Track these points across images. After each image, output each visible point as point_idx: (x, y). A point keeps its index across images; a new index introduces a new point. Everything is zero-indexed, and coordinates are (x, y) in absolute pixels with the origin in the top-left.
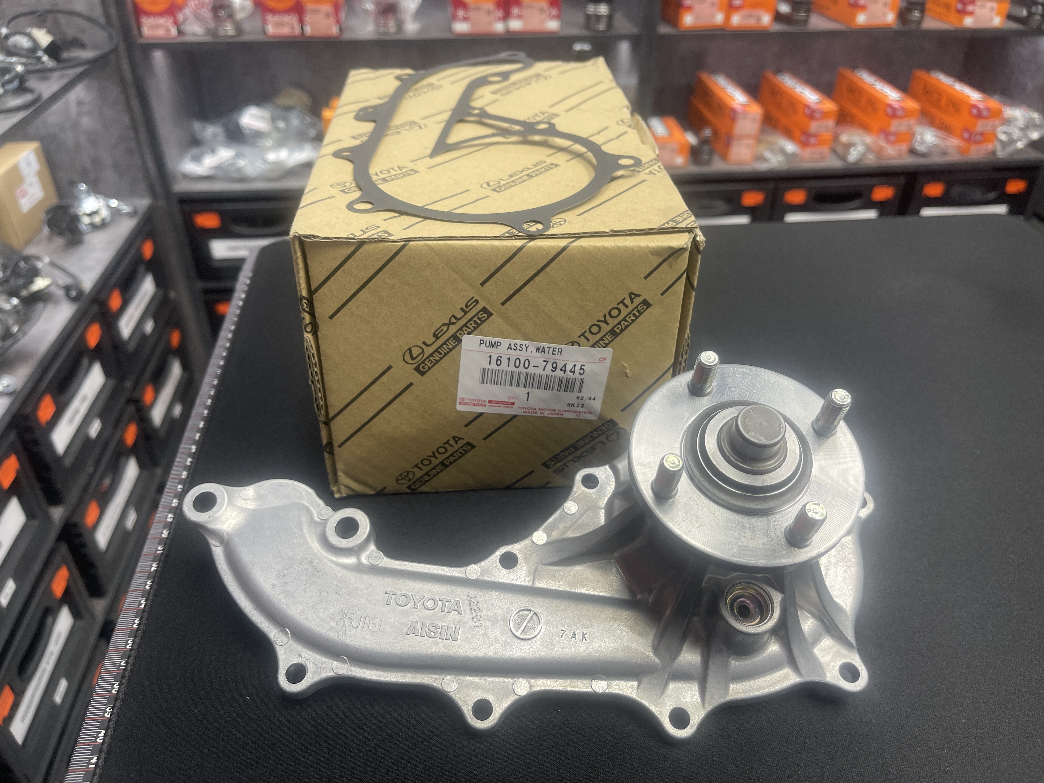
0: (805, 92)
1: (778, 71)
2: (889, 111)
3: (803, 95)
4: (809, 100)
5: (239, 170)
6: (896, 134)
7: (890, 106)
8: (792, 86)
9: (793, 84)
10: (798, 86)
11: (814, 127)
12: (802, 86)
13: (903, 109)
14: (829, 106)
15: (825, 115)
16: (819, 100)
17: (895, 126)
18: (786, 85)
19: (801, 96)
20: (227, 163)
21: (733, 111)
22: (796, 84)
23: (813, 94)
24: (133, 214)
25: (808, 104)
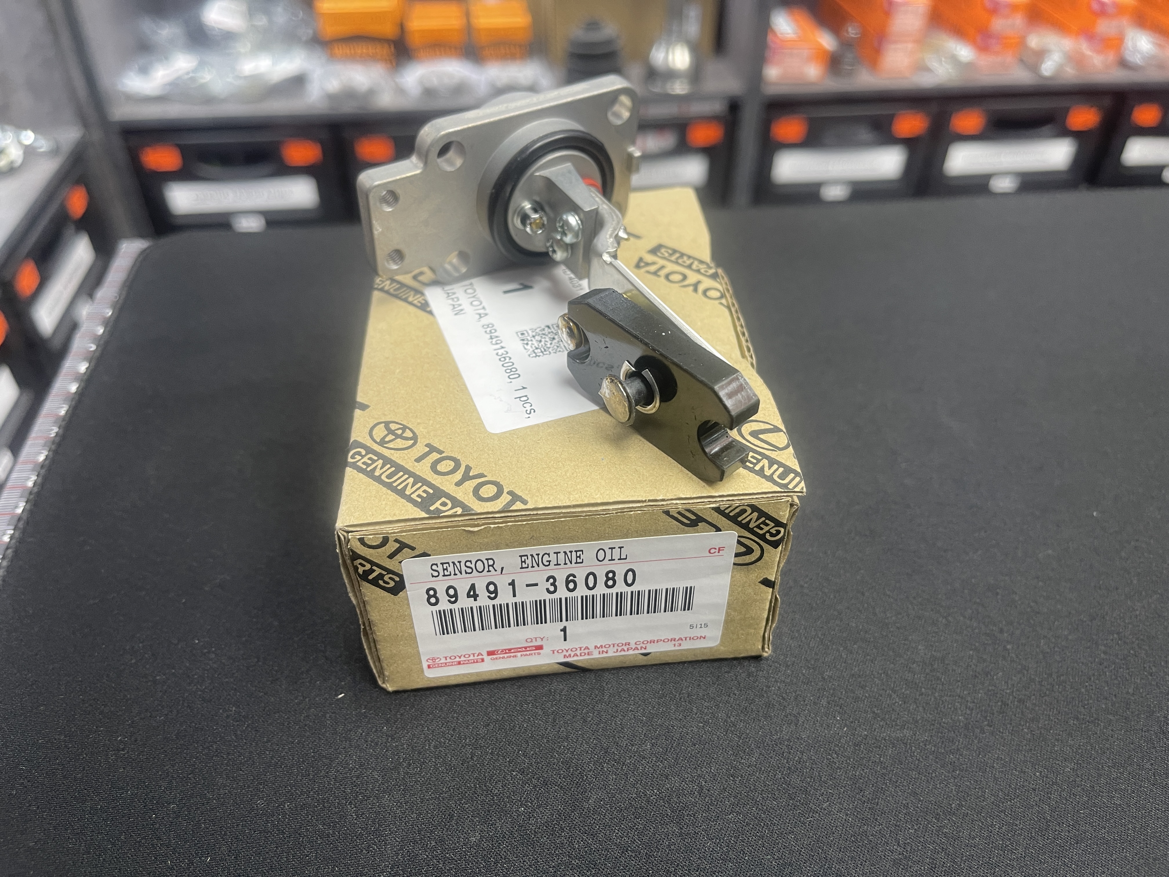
2: (1095, 6)
5: (203, 86)
6: (1103, 38)
11: (996, 25)
13: (1115, 5)
15: (1013, 9)
17: (1104, 27)
20: (186, 77)
21: (890, 1)
24: (55, 152)
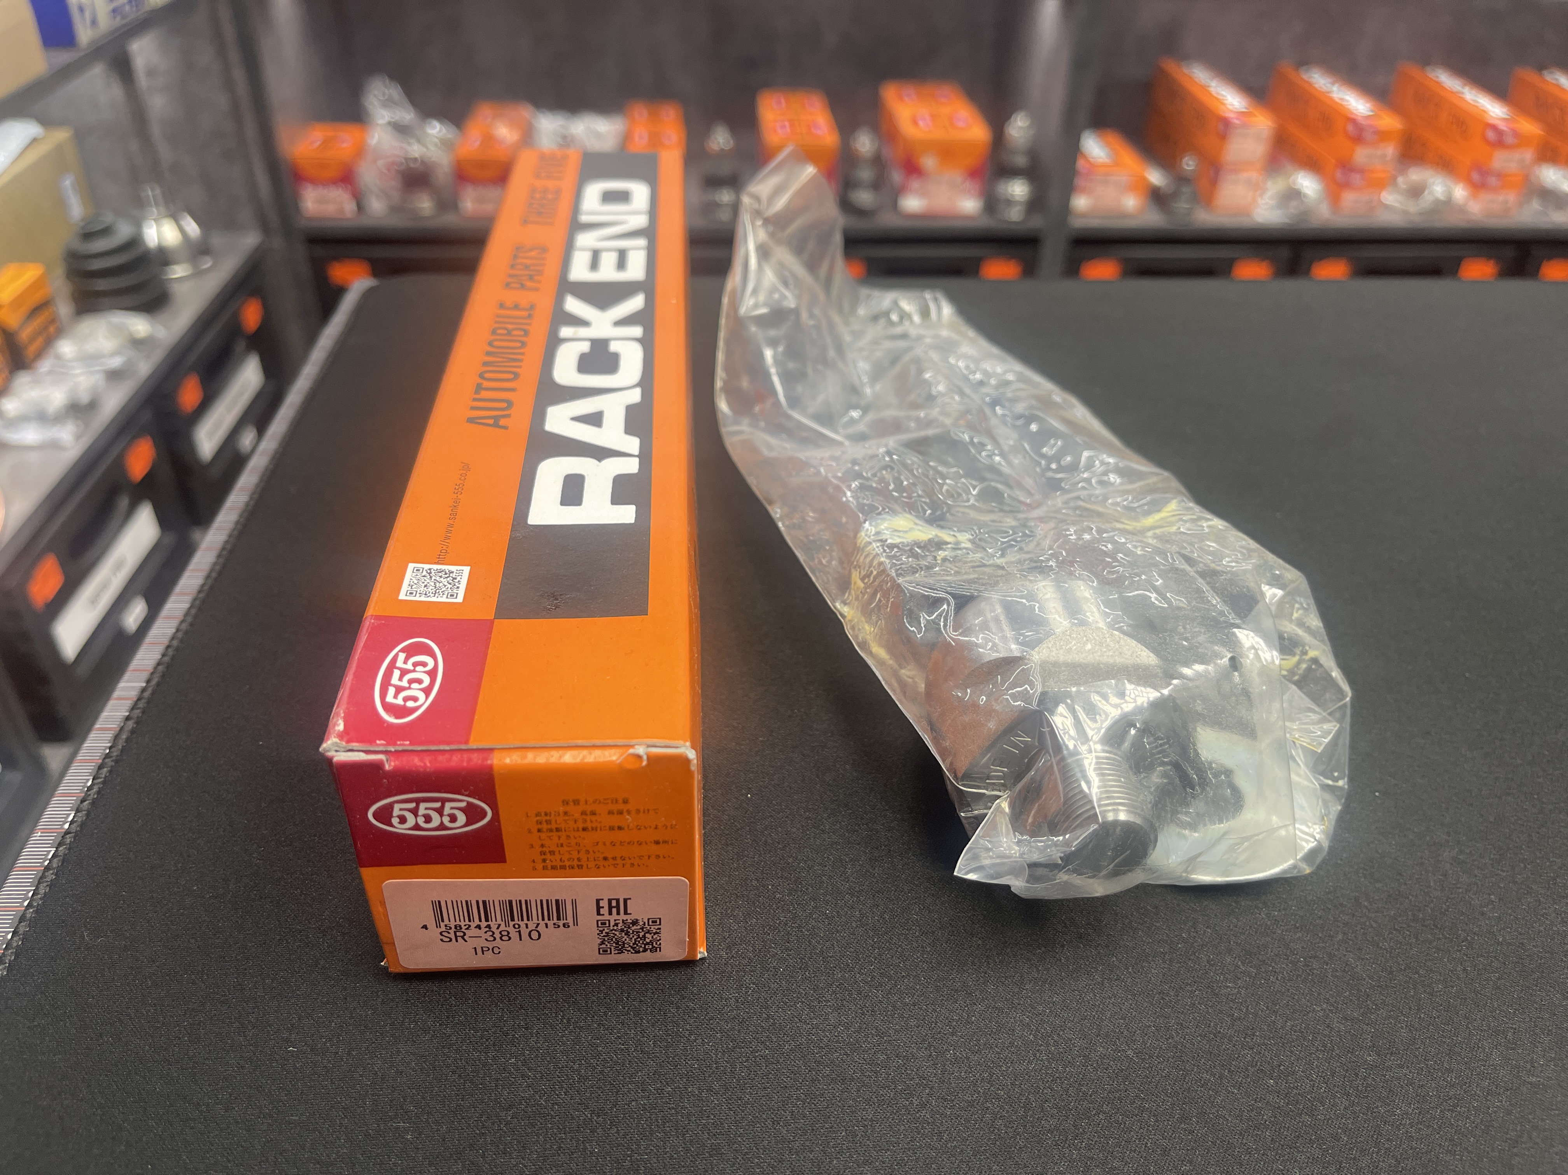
0: (1347, 98)
1: (1303, 63)
2: (1491, 135)
3: (1344, 103)
4: (1355, 112)
6: (1500, 175)
7: (1494, 127)
8: (1325, 89)
9: (1329, 85)
10: (1335, 88)
11: (1361, 155)
12: (1343, 88)
13: (1516, 134)
14: (1390, 122)
15: (1383, 136)
16: (1372, 111)
17: (1502, 161)
18: (1316, 86)
19: (1341, 105)
21: (1226, 122)
22: (1333, 84)
23: (1361, 101)
25: (1353, 117)
